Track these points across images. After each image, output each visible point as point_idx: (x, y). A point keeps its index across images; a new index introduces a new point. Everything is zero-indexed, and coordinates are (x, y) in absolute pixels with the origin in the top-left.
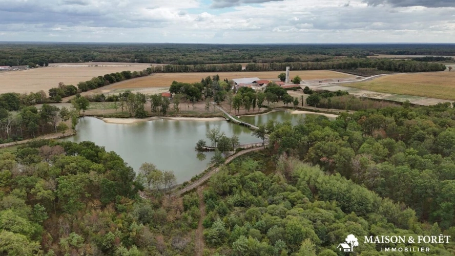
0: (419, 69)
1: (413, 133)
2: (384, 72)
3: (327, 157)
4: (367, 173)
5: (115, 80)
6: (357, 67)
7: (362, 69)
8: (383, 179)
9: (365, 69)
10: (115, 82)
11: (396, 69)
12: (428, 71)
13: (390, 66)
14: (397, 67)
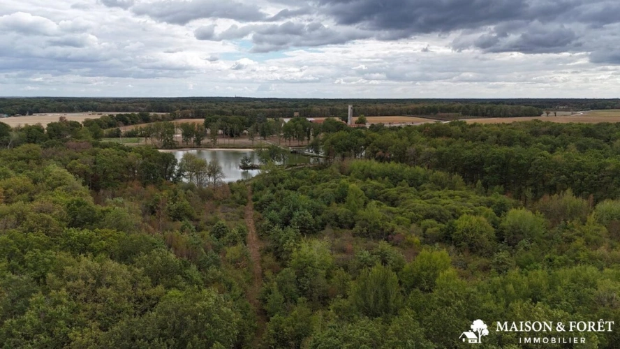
0: (510, 113)
1: (477, 136)
2: (469, 117)
3: (384, 152)
4: (422, 157)
5: (130, 122)
6: (437, 112)
7: (443, 114)
8: (436, 159)
9: (448, 114)
10: (130, 125)
11: (483, 113)
12: (521, 116)
13: (477, 110)
14: (485, 111)
